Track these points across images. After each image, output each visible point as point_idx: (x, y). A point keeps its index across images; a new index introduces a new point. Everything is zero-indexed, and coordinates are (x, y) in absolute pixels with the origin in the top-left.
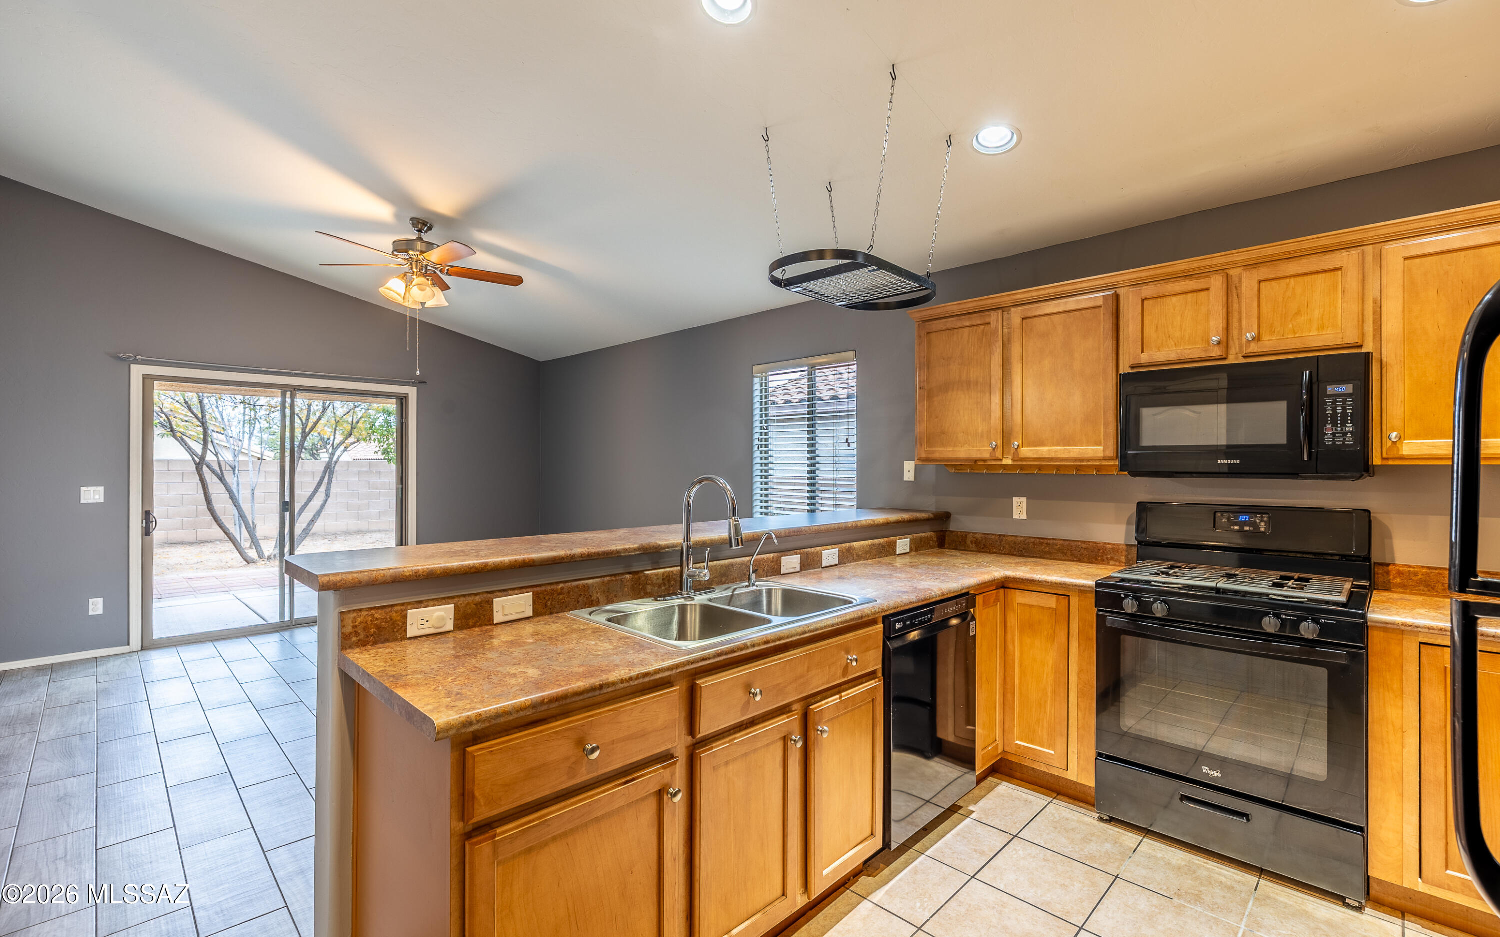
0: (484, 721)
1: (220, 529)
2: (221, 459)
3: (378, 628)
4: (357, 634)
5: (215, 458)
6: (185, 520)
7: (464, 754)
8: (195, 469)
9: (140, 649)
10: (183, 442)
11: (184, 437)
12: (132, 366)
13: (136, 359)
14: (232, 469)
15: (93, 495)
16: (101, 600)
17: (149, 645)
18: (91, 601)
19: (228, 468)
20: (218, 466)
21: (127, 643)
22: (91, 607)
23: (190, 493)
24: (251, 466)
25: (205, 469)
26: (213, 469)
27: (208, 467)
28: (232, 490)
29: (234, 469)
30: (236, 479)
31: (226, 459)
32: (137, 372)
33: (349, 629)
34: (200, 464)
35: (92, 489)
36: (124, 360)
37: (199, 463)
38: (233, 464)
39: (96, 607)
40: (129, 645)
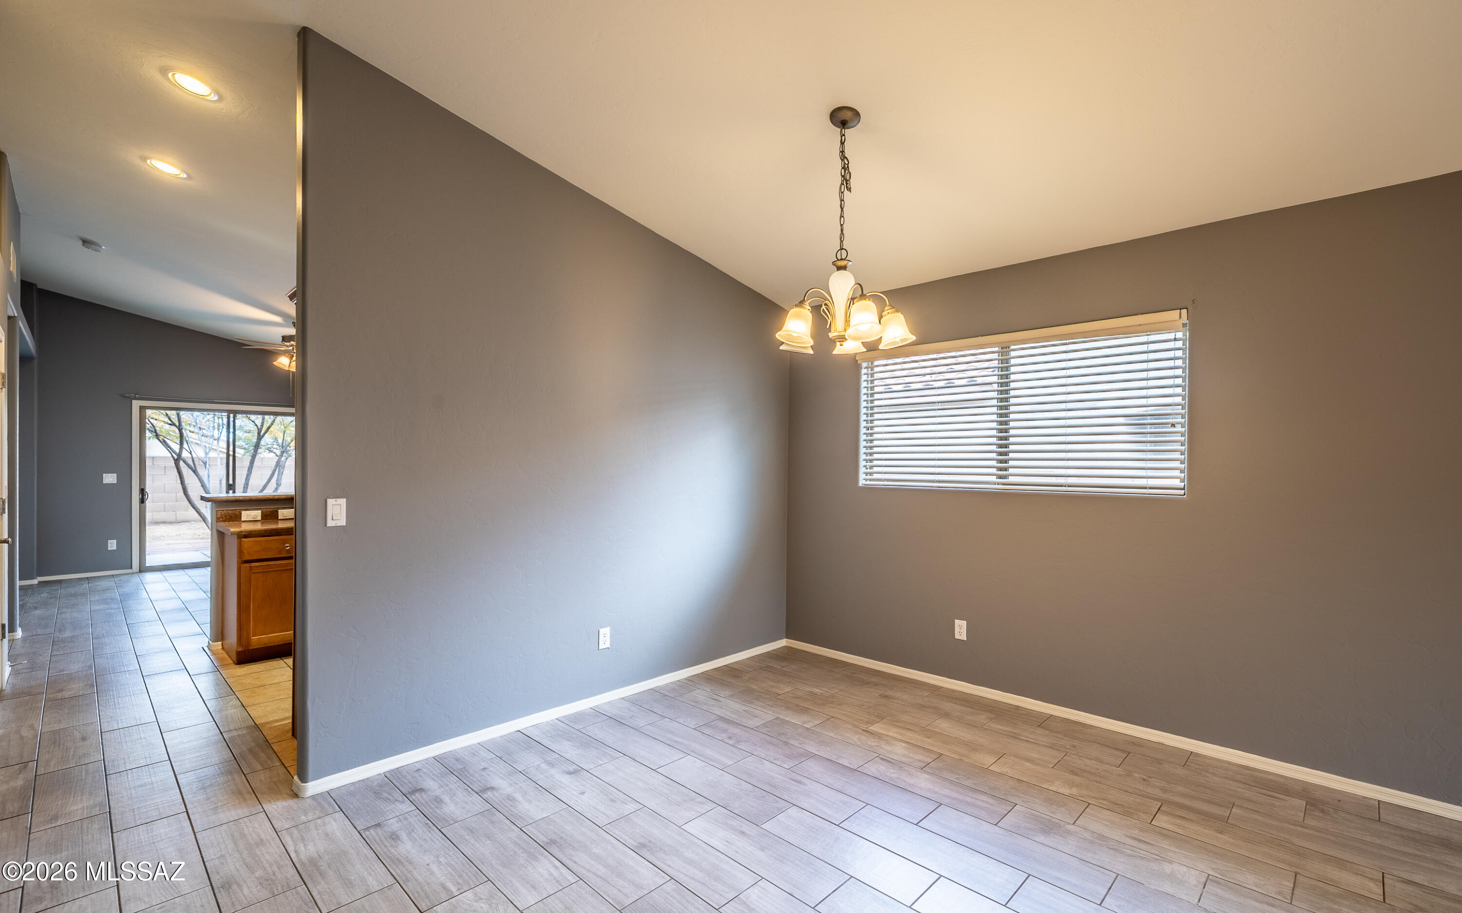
0: (247, 532)
1: (193, 509)
2: (194, 455)
3: (230, 516)
4: (222, 518)
5: (189, 455)
6: (167, 504)
7: (241, 541)
8: (174, 464)
9: (138, 571)
10: (164, 443)
11: (165, 439)
12: (133, 401)
13: (135, 397)
14: (204, 463)
15: (110, 478)
16: (115, 541)
17: (143, 569)
18: (109, 541)
19: (201, 463)
20: (192, 461)
21: (130, 567)
22: (109, 545)
23: (171, 483)
24: (219, 461)
25: (182, 463)
26: (188, 464)
27: (185, 462)
28: (203, 480)
29: (205, 463)
30: (207, 471)
31: (199, 456)
32: (136, 404)
33: (219, 516)
34: (177, 462)
35: (110, 475)
36: (128, 398)
37: (177, 458)
38: (204, 460)
39: (112, 545)
40: (132, 568)
